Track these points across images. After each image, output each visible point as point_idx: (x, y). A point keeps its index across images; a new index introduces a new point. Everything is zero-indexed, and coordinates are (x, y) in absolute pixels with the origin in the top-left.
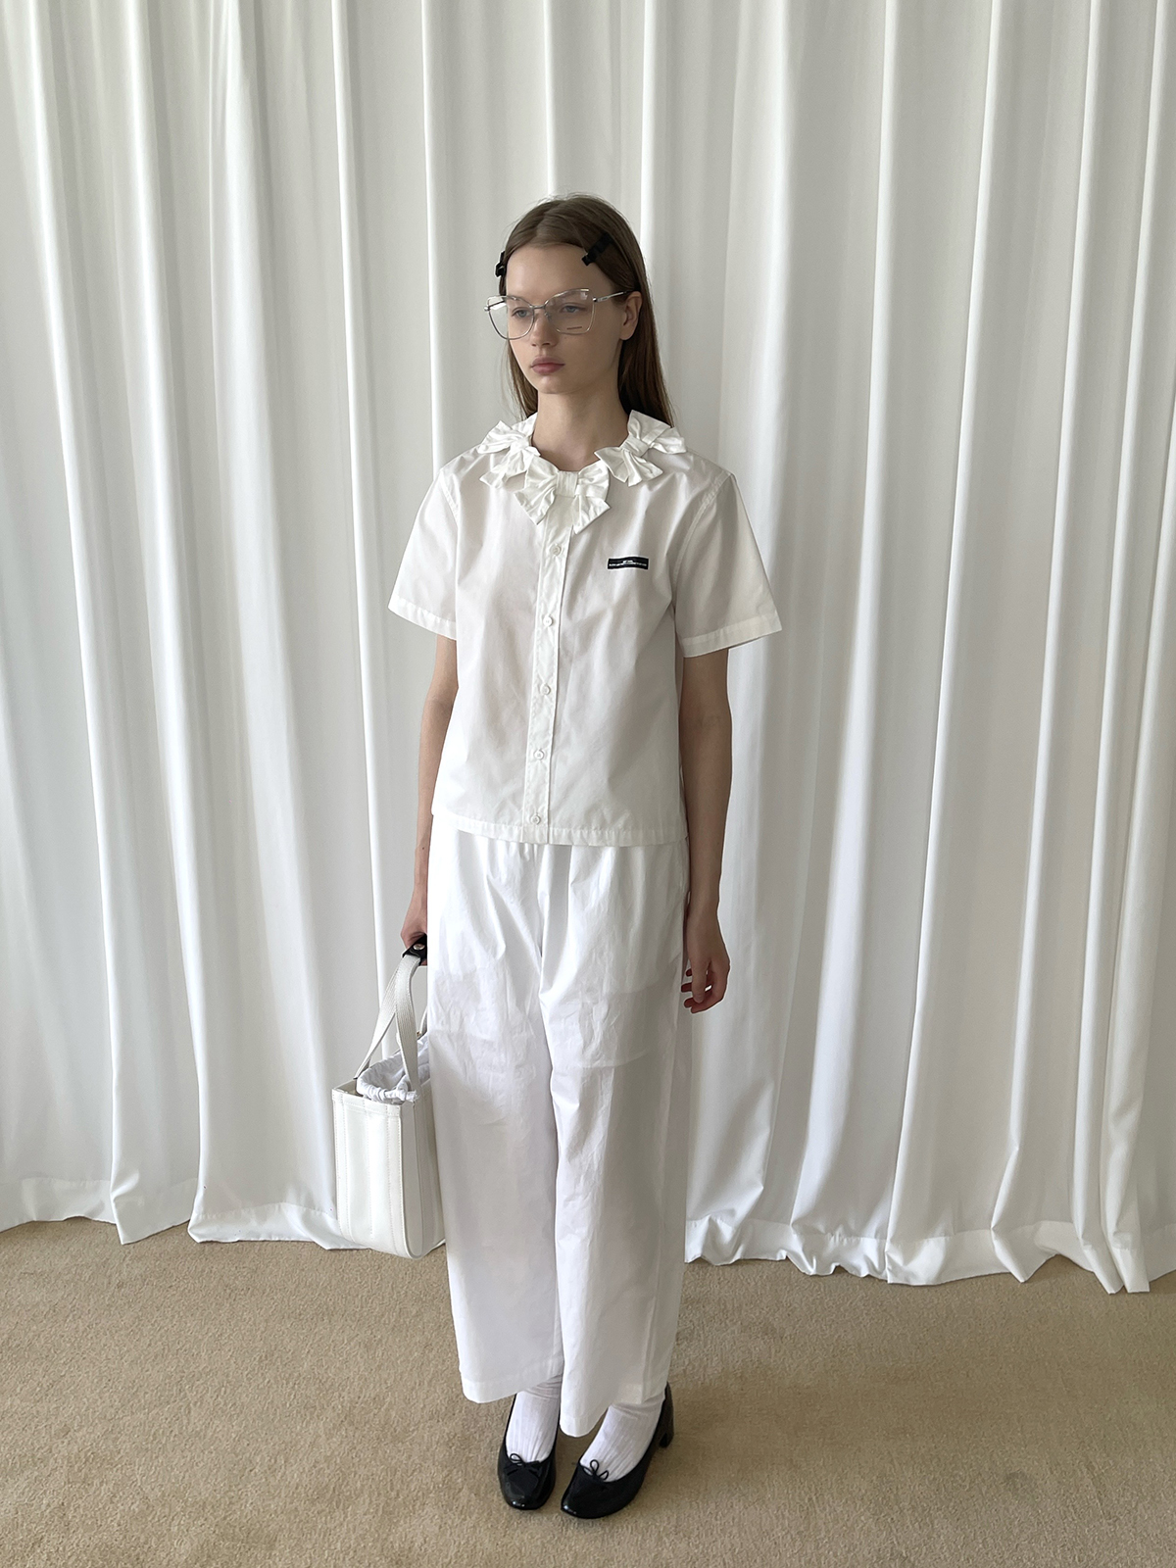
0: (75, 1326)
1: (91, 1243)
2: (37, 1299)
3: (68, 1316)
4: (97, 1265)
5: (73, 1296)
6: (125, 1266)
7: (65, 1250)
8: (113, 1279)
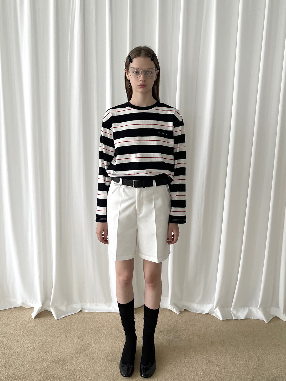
0: (17, 338)
1: (20, 315)
2: (6, 330)
3: (15, 335)
4: (22, 321)
5: (16, 330)
6: (30, 321)
7: (13, 316)
8: (27, 325)
